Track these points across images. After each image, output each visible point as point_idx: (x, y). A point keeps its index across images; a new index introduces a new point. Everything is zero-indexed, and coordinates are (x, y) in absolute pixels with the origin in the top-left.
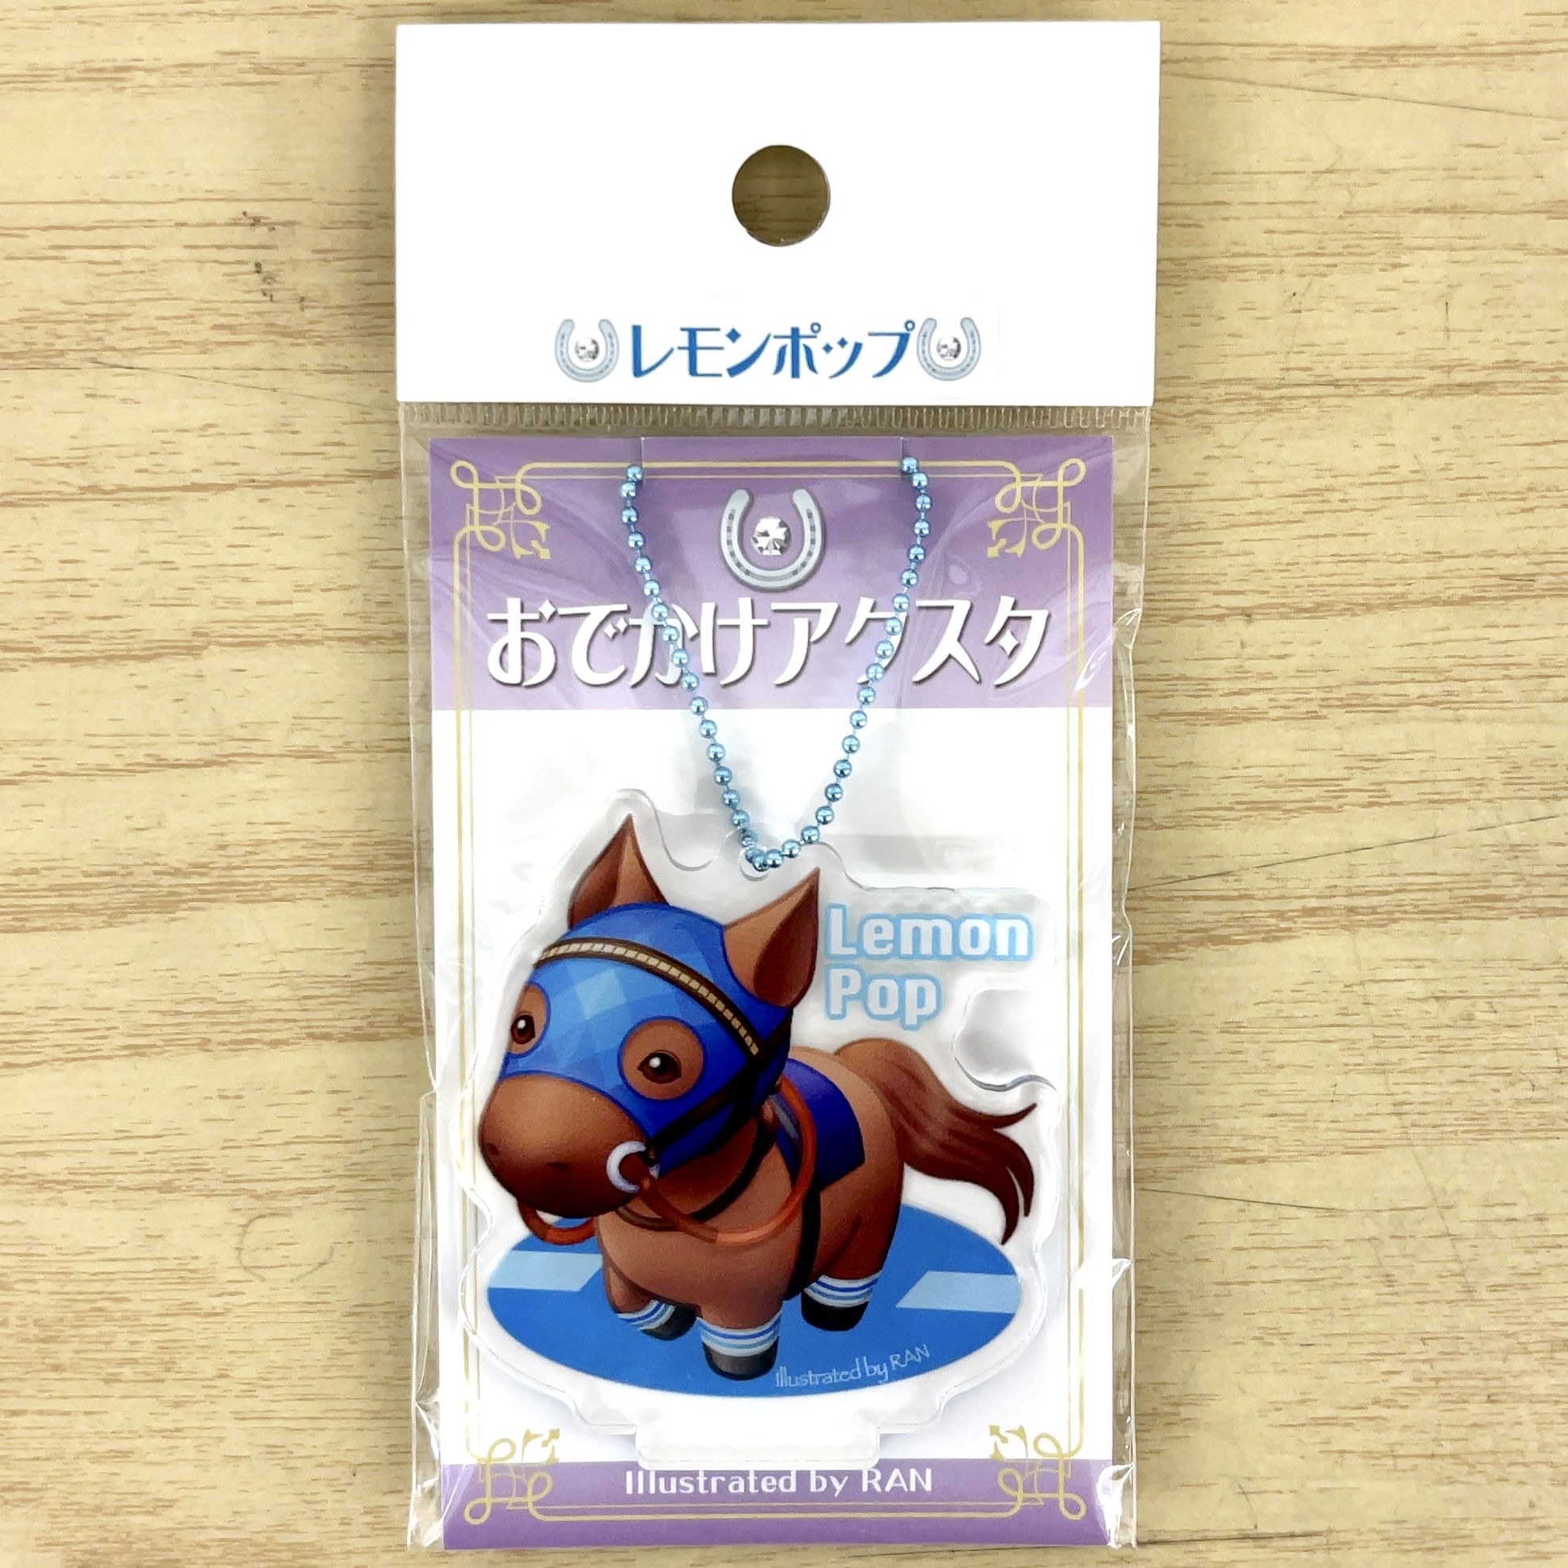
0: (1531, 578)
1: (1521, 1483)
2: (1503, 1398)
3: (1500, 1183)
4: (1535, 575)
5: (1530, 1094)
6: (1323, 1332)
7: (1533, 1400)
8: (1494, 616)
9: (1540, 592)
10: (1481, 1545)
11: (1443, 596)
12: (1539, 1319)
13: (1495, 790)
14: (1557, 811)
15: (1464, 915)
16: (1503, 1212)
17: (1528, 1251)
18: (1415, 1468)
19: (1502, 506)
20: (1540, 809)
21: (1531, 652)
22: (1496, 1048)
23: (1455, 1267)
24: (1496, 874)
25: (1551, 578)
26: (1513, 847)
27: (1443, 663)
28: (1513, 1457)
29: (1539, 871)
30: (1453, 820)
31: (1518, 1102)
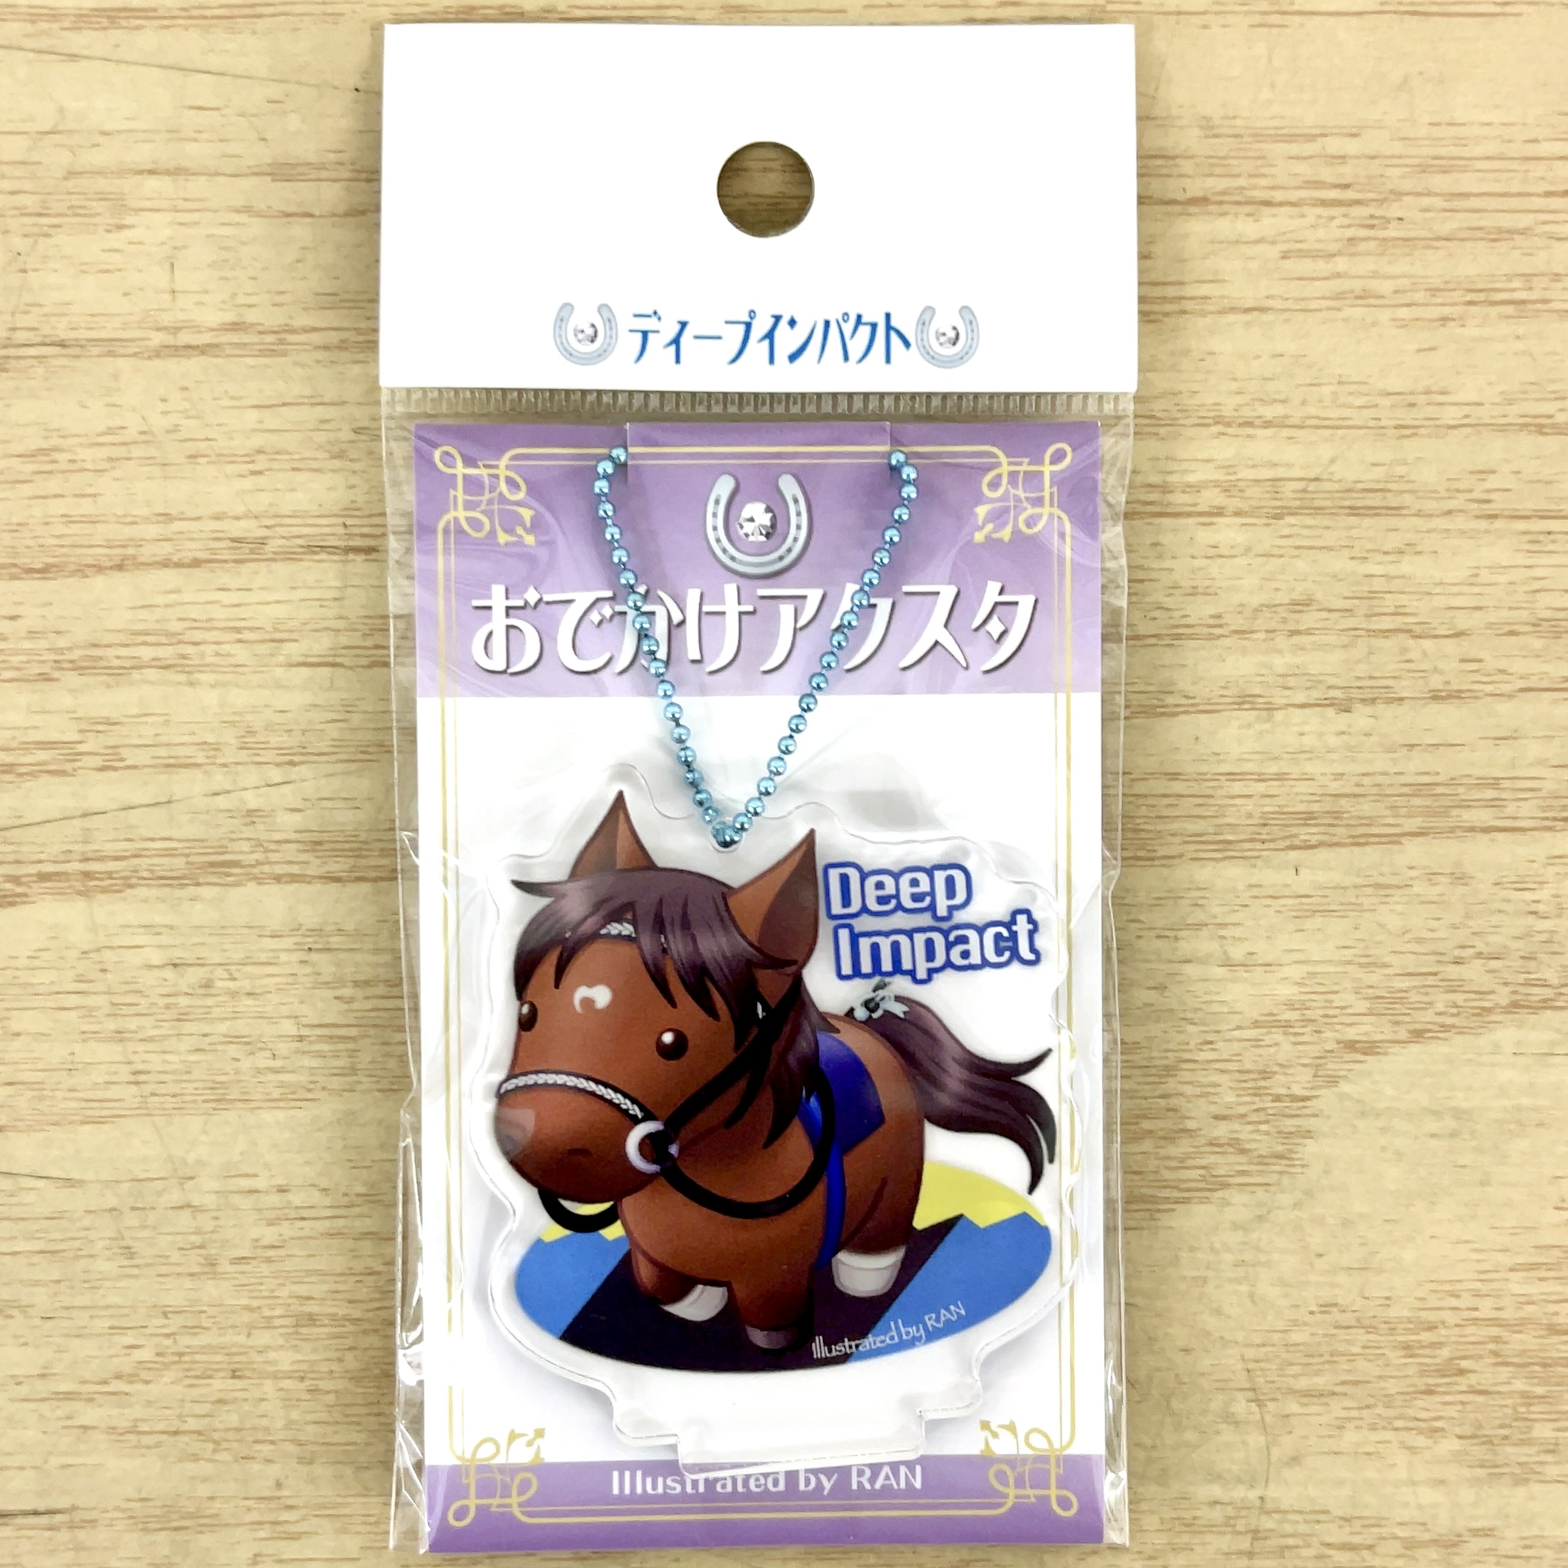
0: (262, 542)
1: (269, 1461)
2: (248, 1373)
3: (242, 1154)
4: (265, 538)
5: (271, 1063)
6: (64, 1304)
7: (276, 1376)
8: (226, 580)
9: (271, 556)
10: (227, 1525)
11: (175, 559)
12: (284, 1293)
13: (229, 756)
14: (293, 777)
15: (201, 880)
16: (245, 1183)
17: (270, 1223)
18: (158, 1445)
19: (230, 469)
20: (276, 775)
21: (266, 616)
22: (235, 1016)
23: (196, 1239)
24: (233, 840)
25: (284, 542)
26: (251, 812)
27: (175, 626)
28: (261, 1436)
29: (277, 837)
30: (189, 785)
31: (259, 1071)
